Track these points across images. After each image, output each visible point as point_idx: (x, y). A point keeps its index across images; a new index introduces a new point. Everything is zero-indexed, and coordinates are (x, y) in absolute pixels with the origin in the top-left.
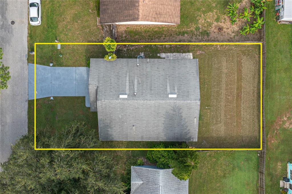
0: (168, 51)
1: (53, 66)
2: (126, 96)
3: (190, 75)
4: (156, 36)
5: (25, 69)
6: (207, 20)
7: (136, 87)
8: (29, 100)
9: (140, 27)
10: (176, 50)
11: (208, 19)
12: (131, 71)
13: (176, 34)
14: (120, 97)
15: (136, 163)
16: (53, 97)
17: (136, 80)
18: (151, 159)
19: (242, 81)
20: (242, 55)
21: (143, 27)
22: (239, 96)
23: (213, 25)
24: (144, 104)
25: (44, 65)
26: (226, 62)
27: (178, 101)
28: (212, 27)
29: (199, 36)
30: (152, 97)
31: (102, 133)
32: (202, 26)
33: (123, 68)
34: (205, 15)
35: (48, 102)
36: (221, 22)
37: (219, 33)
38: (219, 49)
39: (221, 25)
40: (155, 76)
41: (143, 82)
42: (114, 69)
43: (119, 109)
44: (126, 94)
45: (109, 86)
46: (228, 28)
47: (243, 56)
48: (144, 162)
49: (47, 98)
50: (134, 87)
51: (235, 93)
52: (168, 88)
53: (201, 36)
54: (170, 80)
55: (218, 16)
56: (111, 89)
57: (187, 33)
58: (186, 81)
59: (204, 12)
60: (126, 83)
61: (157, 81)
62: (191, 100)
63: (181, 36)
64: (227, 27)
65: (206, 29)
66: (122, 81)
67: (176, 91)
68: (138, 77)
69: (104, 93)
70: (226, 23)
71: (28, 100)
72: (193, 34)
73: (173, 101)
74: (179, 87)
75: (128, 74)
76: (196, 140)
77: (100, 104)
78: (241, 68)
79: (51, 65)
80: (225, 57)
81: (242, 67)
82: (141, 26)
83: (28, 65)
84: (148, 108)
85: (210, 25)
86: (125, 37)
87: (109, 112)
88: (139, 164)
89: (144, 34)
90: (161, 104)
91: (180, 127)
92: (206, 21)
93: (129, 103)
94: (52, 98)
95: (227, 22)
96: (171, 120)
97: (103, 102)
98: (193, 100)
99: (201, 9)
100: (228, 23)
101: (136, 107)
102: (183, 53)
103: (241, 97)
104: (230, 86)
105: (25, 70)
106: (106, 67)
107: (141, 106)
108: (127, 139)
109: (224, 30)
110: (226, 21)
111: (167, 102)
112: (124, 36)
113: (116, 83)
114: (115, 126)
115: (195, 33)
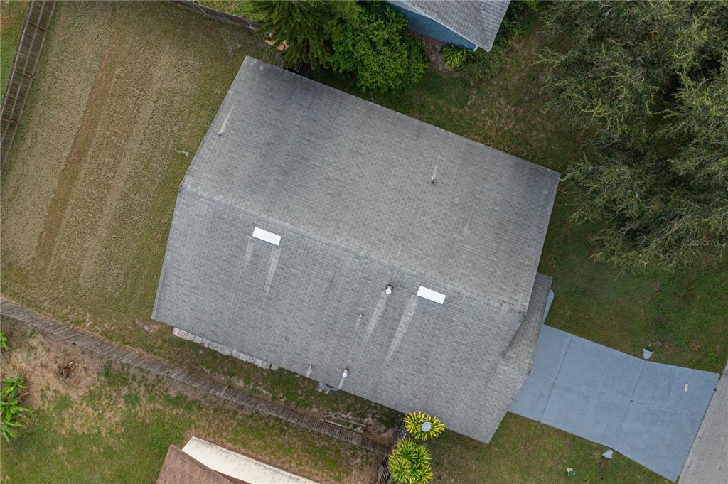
0: (242, 368)
1: (605, 449)
2: (423, 292)
3: (191, 281)
4: (262, 423)
5: (692, 469)
6: (95, 415)
7: (379, 308)
8: (718, 375)
9: (302, 467)
10: (218, 361)
11: (91, 414)
12: (375, 361)
13: (199, 408)
14: (445, 296)
15: (468, 58)
16: (643, 359)
17: (370, 329)
18: (415, 50)
19: (53, 196)
20: (28, 272)
21: (293, 464)
22: (78, 154)
23: (81, 394)
24: (372, 244)
25: (630, 462)
26: (80, 269)
27: (254, 213)
28: (88, 387)
29: (134, 378)
30: (337, 258)
31: (545, 195)
32: (115, 403)
33: (396, 378)
34: (95, 431)
35: (663, 346)
36: (55, 391)
37: (74, 363)
38: (89, 315)
39: (58, 384)
40: (304, 319)
41: (349, 315)
42: (426, 387)
43: (464, 257)
44: (421, 299)
45: (466, 345)
46: (42, 366)
47: (28, 268)
48: (441, 52)
49: (660, 359)
50: (386, 310)
51: (86, 165)
52: (275, 266)
53: (128, 374)
54: (260, 290)
55: (60, 414)
56: (461, 333)
57: (168, 398)
58: (208, 265)
59: (96, 439)
60: (406, 334)
61: (303, 301)
62: (210, 199)
63: (186, 397)
64: (44, 370)
65: (108, 389)
66: (416, 343)
67: (250, 249)
68: (359, 338)
69: (490, 330)
70: (43, 384)
71: (721, 374)
72: (150, 387)
73: (271, 219)
74: (235, 257)
75: (388, 358)
76: (248, 62)
77: (519, 297)
78: (44, 235)
79: (609, 454)
80: (78, 286)
81: (40, 237)
82: (297, 470)
83: (679, 477)
84: (364, 224)
85: (91, 397)
86: (355, 456)
87: (498, 257)
88: (459, 54)
89: (295, 443)
90: (314, 225)
91: (281, 122)
92: (101, 412)
93: (423, 266)
94: (647, 354)
95: (40, 384)
96: (303, 158)
97: (506, 300)
98: (202, 197)
99: (102, 451)
100: (37, 379)
101: (402, 242)
102: (200, 346)
103: (73, 148)
104: (94, 192)
105: (693, 465)
106: (450, 403)
107: (384, 242)
108: (469, 145)
109: (55, 367)
110: (42, 390)
111: (292, 224)
112: (358, 460)
113: (439, 343)
114: (495, 203)
115: (143, 389)
